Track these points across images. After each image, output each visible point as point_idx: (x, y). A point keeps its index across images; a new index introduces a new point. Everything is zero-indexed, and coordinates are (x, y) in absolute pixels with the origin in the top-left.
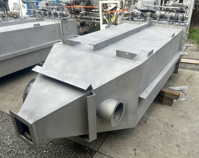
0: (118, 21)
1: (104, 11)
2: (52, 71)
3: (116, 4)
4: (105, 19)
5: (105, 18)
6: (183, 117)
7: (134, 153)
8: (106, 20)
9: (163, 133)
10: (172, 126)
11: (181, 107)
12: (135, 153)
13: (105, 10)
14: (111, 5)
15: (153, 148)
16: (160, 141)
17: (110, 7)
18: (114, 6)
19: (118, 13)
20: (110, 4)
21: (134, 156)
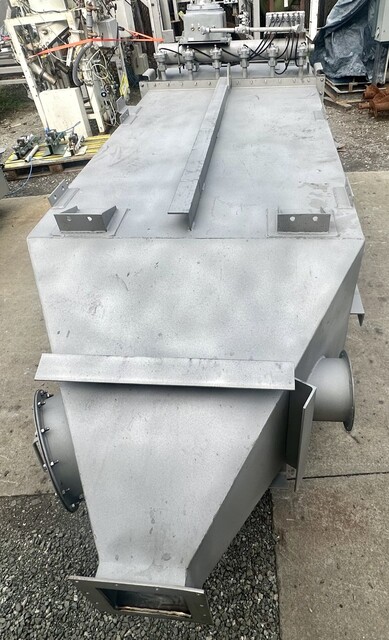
0: (85, 74)
1: (29, 50)
2: (121, 359)
3: (64, 22)
4: (42, 74)
5: (39, 71)
6: (384, 299)
7: (352, 440)
8: (45, 75)
9: (373, 357)
10: (378, 331)
11: (363, 275)
12: (354, 438)
13: (29, 46)
14: (48, 28)
15: (380, 406)
16: (380, 380)
17: (46, 34)
18: (57, 30)
19: (79, 50)
20: (43, 26)
21: (356, 447)
